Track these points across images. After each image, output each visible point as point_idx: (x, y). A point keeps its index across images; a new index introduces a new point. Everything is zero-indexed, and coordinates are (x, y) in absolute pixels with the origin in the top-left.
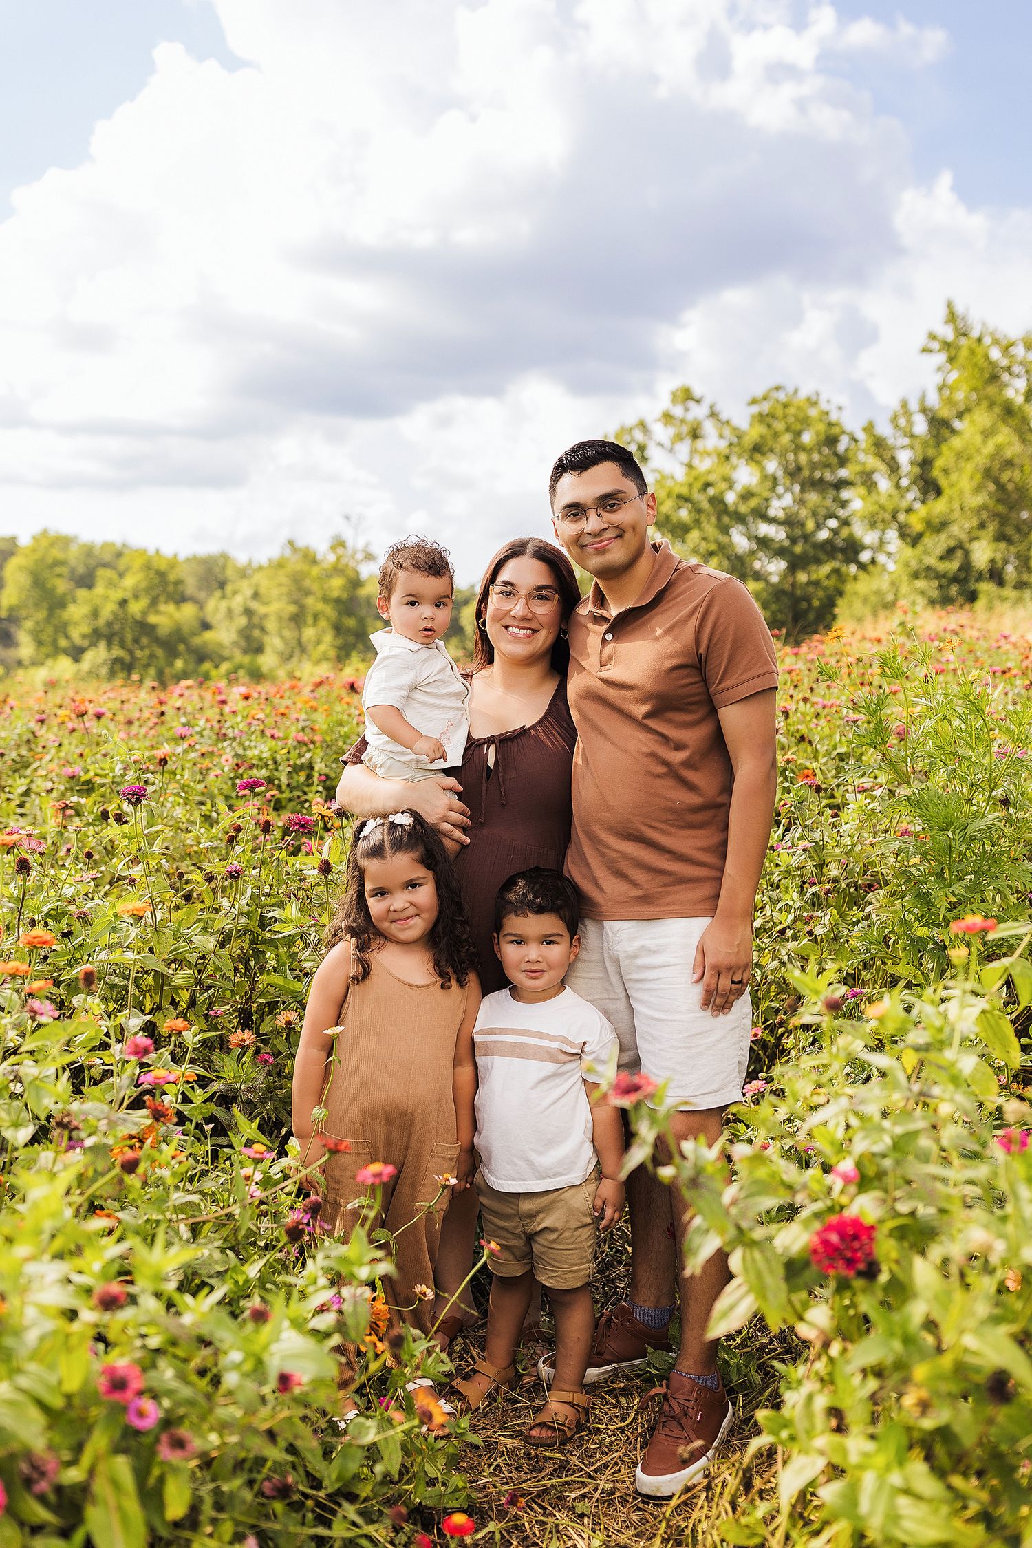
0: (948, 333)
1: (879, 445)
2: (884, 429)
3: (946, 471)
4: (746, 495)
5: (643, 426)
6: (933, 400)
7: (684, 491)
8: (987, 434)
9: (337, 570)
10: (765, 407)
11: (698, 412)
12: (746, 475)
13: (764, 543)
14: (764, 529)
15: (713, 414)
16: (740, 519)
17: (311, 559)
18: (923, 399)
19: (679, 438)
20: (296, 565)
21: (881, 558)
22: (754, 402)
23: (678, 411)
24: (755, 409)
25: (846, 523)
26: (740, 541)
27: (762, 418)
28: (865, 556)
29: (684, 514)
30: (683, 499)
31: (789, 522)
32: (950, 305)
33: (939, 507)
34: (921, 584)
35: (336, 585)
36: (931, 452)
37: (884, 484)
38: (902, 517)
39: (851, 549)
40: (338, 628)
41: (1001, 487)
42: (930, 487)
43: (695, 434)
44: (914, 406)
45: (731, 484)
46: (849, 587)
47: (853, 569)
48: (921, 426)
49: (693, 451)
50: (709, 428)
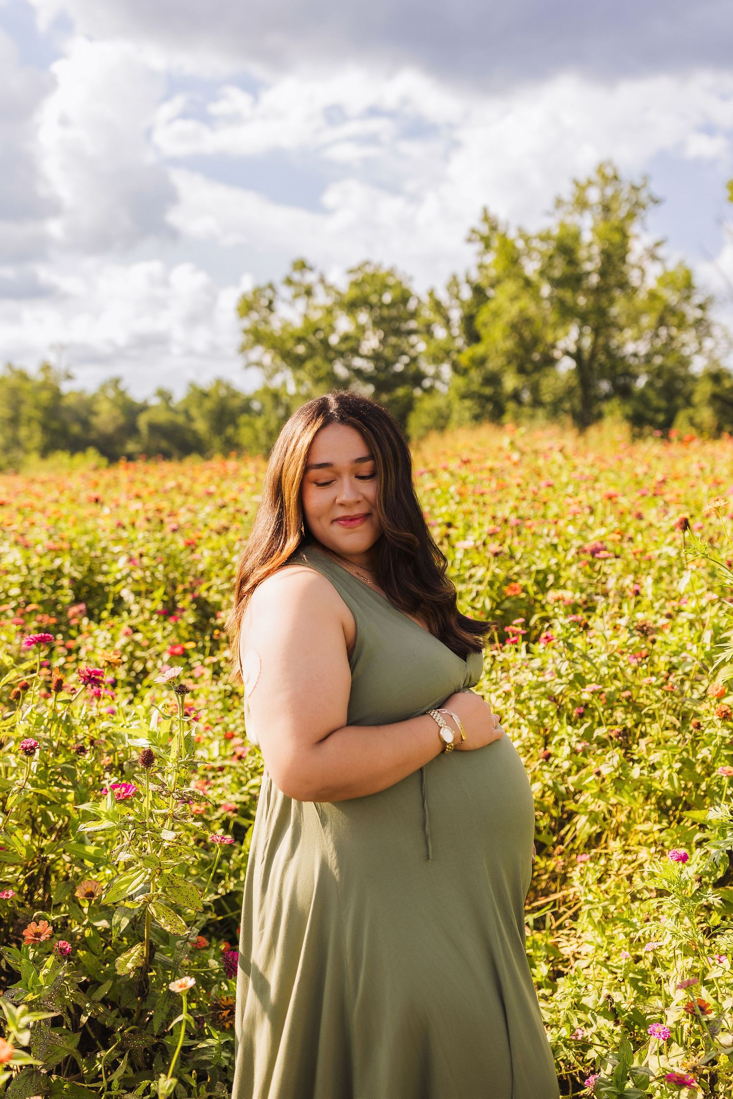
0: (484, 229)
1: (438, 307)
2: (443, 295)
3: (485, 325)
4: (346, 338)
5: (271, 286)
6: (475, 276)
7: (301, 334)
8: (514, 299)
9: (44, 386)
10: (359, 276)
11: (310, 278)
12: (344, 324)
13: (359, 373)
14: (358, 363)
15: (322, 281)
16: (341, 354)
17: (24, 376)
18: (467, 275)
19: (296, 296)
20: (14, 381)
21: (438, 385)
22: (351, 271)
23: (296, 277)
24: (354, 277)
25: (414, 360)
26: (340, 370)
27: (356, 284)
28: (427, 383)
29: (301, 349)
30: (300, 340)
31: (376, 357)
32: (485, 211)
33: (479, 349)
34: (468, 403)
35: (45, 396)
36: (474, 311)
37: (440, 333)
38: (455, 356)
39: (417, 378)
40: (45, 428)
41: (521, 338)
42: (473, 337)
43: (309, 293)
44: (461, 278)
45: (333, 329)
46: (418, 405)
47: (418, 392)
48: (466, 294)
49: (308, 306)
50: (319, 290)
